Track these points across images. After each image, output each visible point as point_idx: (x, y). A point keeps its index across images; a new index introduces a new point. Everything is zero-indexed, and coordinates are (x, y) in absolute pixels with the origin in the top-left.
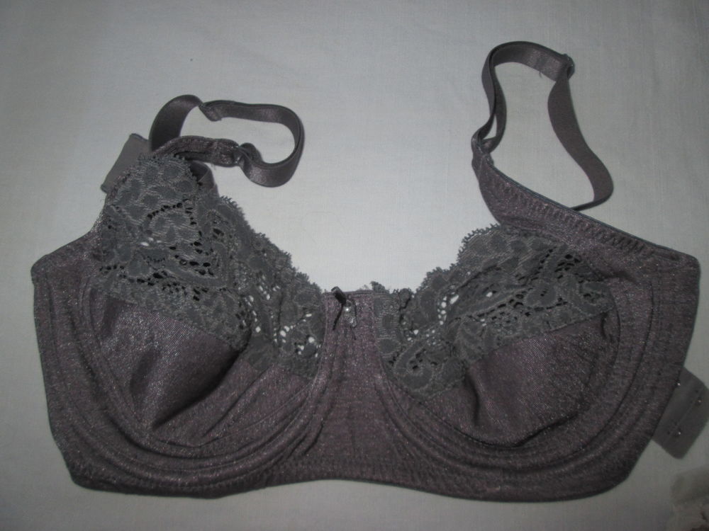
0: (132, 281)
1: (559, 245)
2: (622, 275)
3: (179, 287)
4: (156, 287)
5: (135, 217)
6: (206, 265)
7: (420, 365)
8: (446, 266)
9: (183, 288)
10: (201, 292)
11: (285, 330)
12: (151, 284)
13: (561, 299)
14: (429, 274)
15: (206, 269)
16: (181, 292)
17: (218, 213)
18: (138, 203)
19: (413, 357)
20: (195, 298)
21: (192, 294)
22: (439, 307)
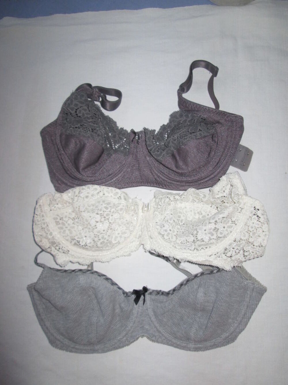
0: (73, 128)
1: (199, 115)
2: (218, 122)
3: (87, 128)
4: (81, 129)
5: (72, 110)
6: (95, 122)
7: (159, 151)
8: (166, 124)
9: (89, 129)
10: (94, 130)
11: (117, 146)
12: (79, 128)
13: (200, 130)
14: (161, 127)
15: (95, 123)
16: (88, 130)
17: (95, 109)
18: (72, 106)
19: (157, 149)
20: (92, 131)
21: (91, 130)
22: (165, 137)
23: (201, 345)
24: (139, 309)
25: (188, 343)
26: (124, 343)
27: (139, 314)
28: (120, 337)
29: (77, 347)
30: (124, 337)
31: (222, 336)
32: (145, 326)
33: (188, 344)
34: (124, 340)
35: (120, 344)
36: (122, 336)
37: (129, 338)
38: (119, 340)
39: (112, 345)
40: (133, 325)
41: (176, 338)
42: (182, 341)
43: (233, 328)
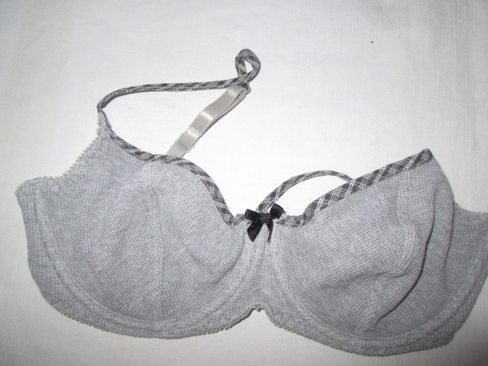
23: (378, 343)
24: (255, 251)
25: (351, 335)
26: (217, 322)
27: (253, 264)
28: (208, 309)
29: (117, 319)
30: (217, 309)
31: (424, 326)
32: (262, 291)
33: (351, 337)
34: (218, 316)
35: (209, 323)
36: (214, 306)
37: (228, 313)
38: (207, 316)
39: (190, 323)
40: (240, 284)
41: (326, 322)
42: (338, 331)
43: (448, 311)
